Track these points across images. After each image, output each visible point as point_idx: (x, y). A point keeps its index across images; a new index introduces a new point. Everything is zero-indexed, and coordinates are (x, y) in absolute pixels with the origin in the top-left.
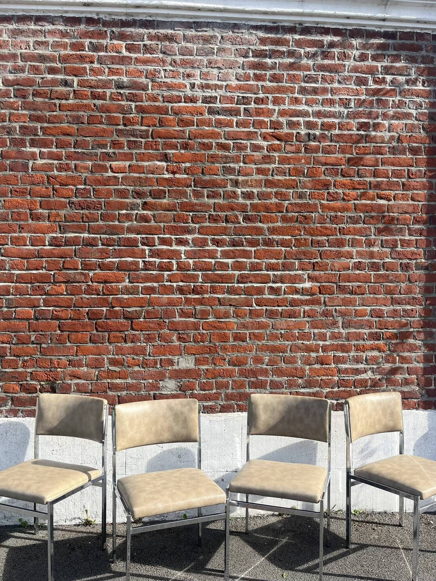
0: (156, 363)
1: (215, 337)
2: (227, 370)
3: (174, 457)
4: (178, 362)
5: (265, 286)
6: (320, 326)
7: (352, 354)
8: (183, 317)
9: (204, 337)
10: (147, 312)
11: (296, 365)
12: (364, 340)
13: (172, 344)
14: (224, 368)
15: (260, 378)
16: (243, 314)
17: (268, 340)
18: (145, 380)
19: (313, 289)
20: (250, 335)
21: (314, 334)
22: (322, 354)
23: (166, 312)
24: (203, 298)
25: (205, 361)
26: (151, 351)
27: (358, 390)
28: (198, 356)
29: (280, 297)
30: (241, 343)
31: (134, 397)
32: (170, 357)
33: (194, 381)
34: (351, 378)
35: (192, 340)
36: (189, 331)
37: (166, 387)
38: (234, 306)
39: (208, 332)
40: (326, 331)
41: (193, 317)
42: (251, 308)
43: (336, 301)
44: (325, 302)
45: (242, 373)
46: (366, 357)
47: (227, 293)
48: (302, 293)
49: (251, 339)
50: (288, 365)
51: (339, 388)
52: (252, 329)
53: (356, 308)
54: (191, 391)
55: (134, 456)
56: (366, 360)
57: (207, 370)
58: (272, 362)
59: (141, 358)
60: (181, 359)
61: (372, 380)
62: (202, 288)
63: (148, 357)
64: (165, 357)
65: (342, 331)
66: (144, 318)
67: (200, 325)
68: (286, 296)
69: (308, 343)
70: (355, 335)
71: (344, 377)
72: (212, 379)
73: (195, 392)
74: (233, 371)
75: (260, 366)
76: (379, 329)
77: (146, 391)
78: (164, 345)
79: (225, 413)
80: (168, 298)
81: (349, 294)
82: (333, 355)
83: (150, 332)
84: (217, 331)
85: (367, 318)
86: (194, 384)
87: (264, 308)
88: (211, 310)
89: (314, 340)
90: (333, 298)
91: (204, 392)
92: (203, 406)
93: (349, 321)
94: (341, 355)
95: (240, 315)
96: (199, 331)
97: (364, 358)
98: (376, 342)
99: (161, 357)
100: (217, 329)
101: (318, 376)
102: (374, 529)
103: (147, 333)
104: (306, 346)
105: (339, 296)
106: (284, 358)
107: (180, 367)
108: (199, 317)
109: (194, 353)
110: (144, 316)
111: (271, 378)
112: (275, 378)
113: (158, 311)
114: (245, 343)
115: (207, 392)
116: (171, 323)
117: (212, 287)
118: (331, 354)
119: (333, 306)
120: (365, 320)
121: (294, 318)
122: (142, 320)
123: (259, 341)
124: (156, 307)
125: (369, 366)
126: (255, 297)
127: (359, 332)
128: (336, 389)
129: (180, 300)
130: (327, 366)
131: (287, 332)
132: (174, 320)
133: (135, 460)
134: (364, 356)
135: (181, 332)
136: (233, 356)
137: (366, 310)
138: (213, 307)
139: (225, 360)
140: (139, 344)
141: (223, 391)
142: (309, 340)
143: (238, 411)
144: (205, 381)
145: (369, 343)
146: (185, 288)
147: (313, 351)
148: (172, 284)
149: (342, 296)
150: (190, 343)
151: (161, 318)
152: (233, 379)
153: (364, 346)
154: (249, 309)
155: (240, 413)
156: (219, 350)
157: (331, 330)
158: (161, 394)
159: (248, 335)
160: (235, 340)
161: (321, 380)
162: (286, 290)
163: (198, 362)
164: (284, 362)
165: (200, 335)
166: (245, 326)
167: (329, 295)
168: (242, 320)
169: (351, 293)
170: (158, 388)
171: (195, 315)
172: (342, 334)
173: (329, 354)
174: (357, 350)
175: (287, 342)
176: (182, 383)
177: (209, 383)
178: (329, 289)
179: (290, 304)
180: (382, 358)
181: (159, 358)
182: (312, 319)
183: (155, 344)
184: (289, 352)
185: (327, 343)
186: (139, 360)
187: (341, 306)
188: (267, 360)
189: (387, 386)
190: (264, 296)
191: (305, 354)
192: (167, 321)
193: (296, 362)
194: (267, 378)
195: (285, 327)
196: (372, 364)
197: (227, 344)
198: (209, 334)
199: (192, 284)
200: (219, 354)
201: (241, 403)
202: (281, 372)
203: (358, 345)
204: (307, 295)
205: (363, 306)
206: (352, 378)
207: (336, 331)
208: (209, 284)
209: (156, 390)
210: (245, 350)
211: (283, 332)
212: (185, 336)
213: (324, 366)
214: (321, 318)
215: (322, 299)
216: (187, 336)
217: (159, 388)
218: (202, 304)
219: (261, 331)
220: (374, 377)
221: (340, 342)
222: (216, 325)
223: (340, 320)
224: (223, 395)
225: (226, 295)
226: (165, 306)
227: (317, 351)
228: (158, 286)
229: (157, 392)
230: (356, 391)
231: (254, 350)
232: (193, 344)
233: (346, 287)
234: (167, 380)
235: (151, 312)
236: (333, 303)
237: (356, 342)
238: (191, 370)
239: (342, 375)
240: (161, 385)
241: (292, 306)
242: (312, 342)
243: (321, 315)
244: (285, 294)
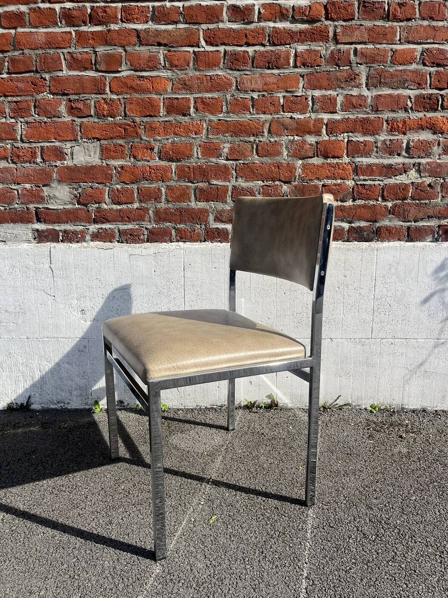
0: (33, 154)
1: (133, 107)
2: (157, 168)
3: (75, 313)
4: (72, 154)
5: (222, 5)
6: (325, 83)
7: (383, 137)
8: (74, 70)
9: (114, 105)
10: (13, 60)
11: (278, 159)
12: (406, 110)
13: (59, 120)
14: (152, 163)
15: (215, 182)
16: (182, 61)
17: (228, 112)
18: (18, 184)
19: (314, 9)
20: (195, 102)
21: (313, 99)
22: (326, 138)
23: (44, 59)
24: (109, 31)
25: (118, 153)
26: (24, 133)
27: (390, 204)
28: (106, 142)
29: (252, 26)
30: (180, 118)
31: (3, 213)
32: (57, 144)
33: (100, 186)
34: (377, 183)
35: (92, 113)
36: (87, 96)
37: (55, 197)
38: (165, 45)
39: (120, 97)
40: (335, 93)
41: (92, 69)
42: (196, 49)
43: (357, 33)
44: (335, 34)
45: (182, 174)
46: (408, 143)
47: (152, 20)
48: (293, 17)
49: (197, 110)
50: (265, 159)
51: (354, 200)
52: (199, 92)
53: (394, 47)
54: (97, 205)
55: (11, 309)
56: (408, 149)
57: (122, 167)
58: (234, 154)
59: (9, 146)
60: (77, 148)
61: (417, 186)
62: (105, 12)
63: (19, 144)
64: (48, 144)
65: (365, 92)
66: (8, 73)
67: (105, 84)
68: (262, 24)
69: (302, 117)
70: (388, 100)
71: (365, 180)
72: (132, 183)
73: (104, 206)
74: (167, 170)
75: (214, 160)
76: (436, 89)
77: (22, 203)
78: (45, 123)
79: (155, 244)
80: (47, 33)
81: (383, 19)
82: (346, 140)
83: (19, 99)
84: (137, 96)
85: (413, 67)
86: (102, 193)
87: (222, 49)
88: (124, 54)
89: (313, 112)
90: (350, 27)
91: (119, 207)
92: (119, 231)
93: (380, 74)
94: (361, 139)
95: (176, 63)
96: (104, 96)
97: (404, 145)
98: (430, 115)
99: (42, 144)
100: (136, 91)
101: (318, 179)
102: (401, 437)
103: (15, 99)
104: (298, 121)
105: (363, 23)
106: (257, 146)
107: (76, 162)
108: (103, 67)
109: (98, 136)
110: (8, 69)
111: (233, 182)
112: (242, 183)
113: (30, 58)
114: (186, 119)
115: (124, 206)
116: (54, 80)
117: (123, 9)
118: (344, 137)
119: (351, 43)
120: (410, 71)
121: (278, 68)
122: (5, 76)
123: (212, 114)
124: (26, 51)
125: (412, 161)
126: (204, 27)
127: (399, 96)
128: (349, 203)
129: (67, 37)
130: (336, 161)
131: (264, 96)
132: (60, 74)
133: (13, 315)
134: (405, 142)
135: (72, 97)
136: (166, 142)
137: (414, 50)
138: (128, 48)
139: (152, 149)
140: (4, 120)
141: (151, 206)
142: (303, 112)
143: (178, 241)
144: (119, 187)
145: (415, 116)
146: (75, 13)
147: (310, 133)
148: (52, 6)
149: (368, 24)
150: (91, 119)
151: (37, 72)
152: (168, 184)
153: (405, 122)
154: (194, 52)
155: (181, 244)
156: (141, 132)
157: (345, 92)
158: (48, 209)
159: (192, 102)
160: (169, 112)
161: (323, 186)
162: (262, 11)
163: (105, 153)
164: (257, 154)
165: (106, 102)
166: (186, 86)
167: (345, 21)
168: (181, 74)
169: (387, 17)
170: (41, 200)
171: (95, 65)
172: (365, 98)
173: (340, 138)
174: (392, 130)
175: (263, 117)
176: (80, 190)
177: (127, 190)
178: (345, 8)
179: (269, 41)
180: (439, 145)
181: (39, 145)
182: (310, 70)
183: (30, 119)
184: (266, 134)
185: (337, 117)
186: (5, 149)
187: (365, 43)
188: (226, 150)
189: (443, 197)
190: (221, 25)
191: (296, 138)
192: (47, 76)
193: (279, 153)
194: (228, 183)
195: (260, 87)
196: (419, 157)
197: (156, 119)
198: (122, 100)
199: (88, 5)
200: (141, 139)
201: (181, 226)
202: (252, 171)
203: (394, 120)
204: (303, 22)
205: (409, 42)
206: (380, 182)
207: (355, 92)
208: (120, 5)
209: (39, 202)
210: (187, 130)
211: (255, 95)
212: (80, 105)
213: (329, 161)
214: (329, 68)
215: (331, 30)
216: (84, 104)
217: (42, 198)
218: (107, 43)
219: (215, 95)
220: (420, 181)
221: (360, 116)
222: (134, 84)
223: (363, 70)
224: (150, 212)
225: (151, 25)
226: (42, 48)
227: (318, 133)
228: (28, 11)
229: (40, 206)
230: (386, 207)
231: (204, 132)
232: (96, 120)
233: (377, 5)
234: (54, 185)
235: (18, 61)
236: (351, 36)
237: (391, 115)
238: (94, 167)
239: (362, 177)
240: (46, 194)
241: (274, 45)
242: (308, 115)
243: (328, 62)
244: (260, 19)
